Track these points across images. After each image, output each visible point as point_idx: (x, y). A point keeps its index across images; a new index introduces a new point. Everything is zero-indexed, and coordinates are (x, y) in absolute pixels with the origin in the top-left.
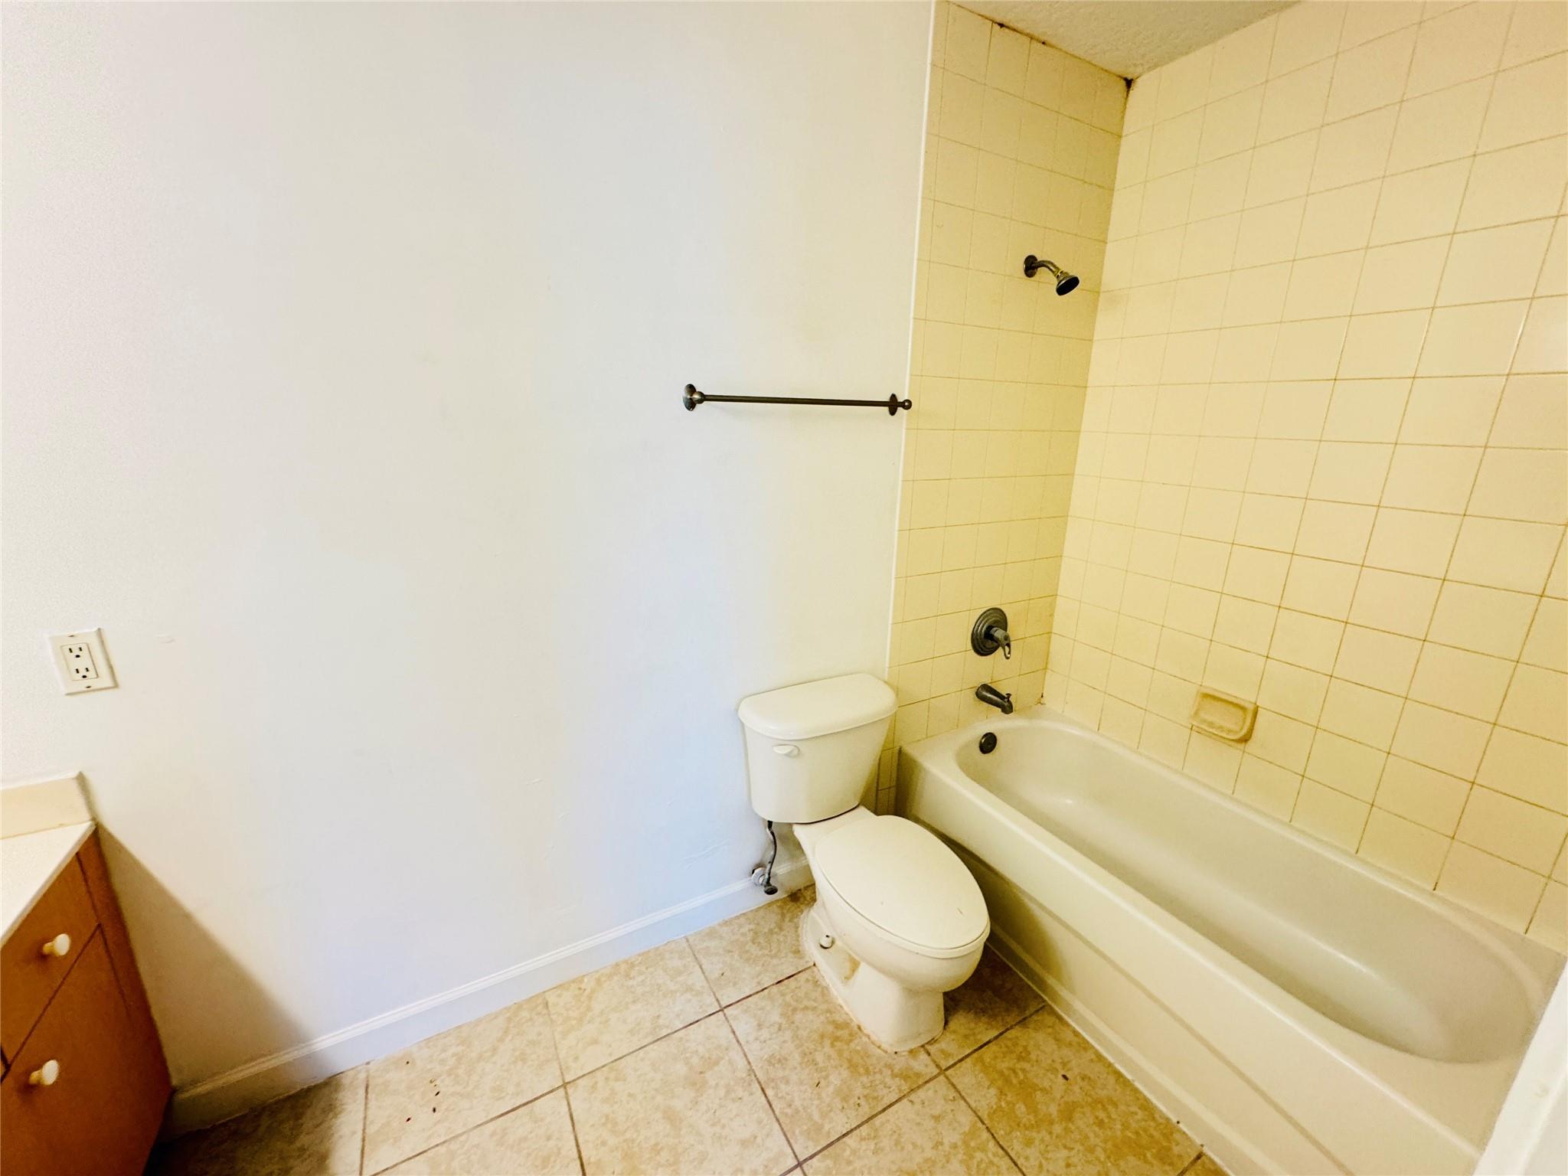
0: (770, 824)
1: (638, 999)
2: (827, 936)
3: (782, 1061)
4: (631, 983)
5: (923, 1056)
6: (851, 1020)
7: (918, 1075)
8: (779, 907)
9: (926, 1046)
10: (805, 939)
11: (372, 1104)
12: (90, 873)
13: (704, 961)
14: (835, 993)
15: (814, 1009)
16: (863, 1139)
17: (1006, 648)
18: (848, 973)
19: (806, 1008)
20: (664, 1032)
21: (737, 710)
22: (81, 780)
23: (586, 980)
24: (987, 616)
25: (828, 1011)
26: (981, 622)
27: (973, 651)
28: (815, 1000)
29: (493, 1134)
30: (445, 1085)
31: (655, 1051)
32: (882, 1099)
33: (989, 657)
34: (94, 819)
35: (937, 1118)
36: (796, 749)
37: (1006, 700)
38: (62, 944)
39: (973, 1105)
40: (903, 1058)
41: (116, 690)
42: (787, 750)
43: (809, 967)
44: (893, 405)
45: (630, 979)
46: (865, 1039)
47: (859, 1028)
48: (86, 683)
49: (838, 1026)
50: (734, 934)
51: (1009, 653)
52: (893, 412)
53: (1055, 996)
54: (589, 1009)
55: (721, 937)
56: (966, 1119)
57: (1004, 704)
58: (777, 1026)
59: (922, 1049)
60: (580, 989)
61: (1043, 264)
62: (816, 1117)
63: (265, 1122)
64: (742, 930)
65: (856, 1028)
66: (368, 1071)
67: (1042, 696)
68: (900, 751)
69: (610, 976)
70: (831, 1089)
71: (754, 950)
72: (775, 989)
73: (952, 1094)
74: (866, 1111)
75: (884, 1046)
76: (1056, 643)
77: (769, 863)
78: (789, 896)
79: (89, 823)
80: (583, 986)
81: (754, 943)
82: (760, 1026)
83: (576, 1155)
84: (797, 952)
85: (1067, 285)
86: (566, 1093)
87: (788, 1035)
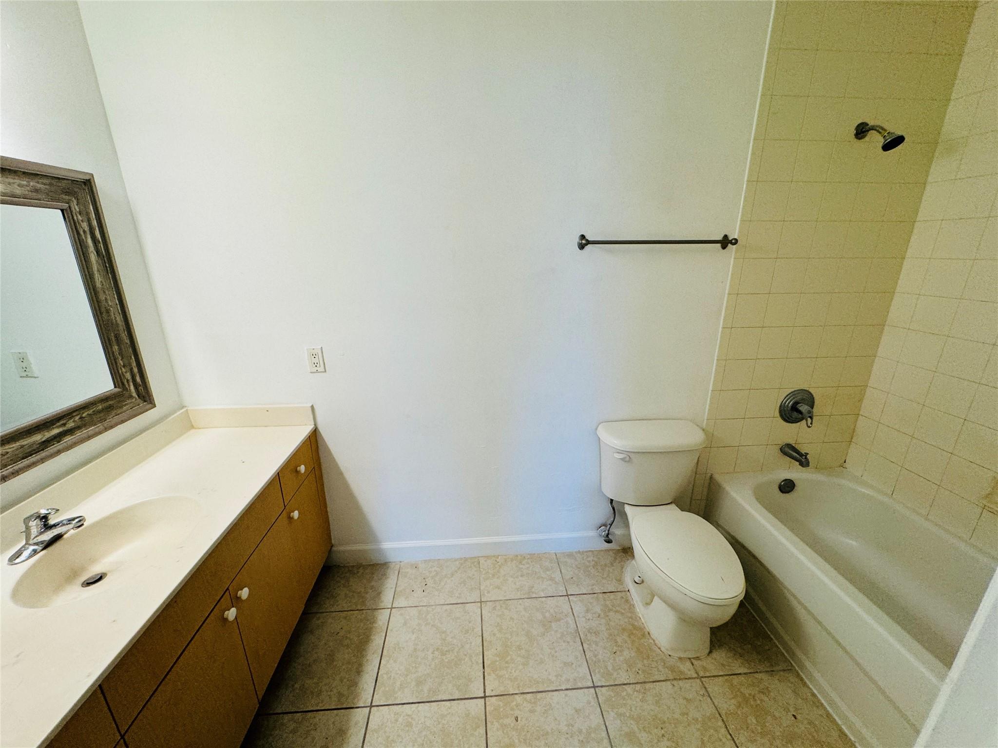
0: (612, 500)
1: (524, 575)
2: (639, 577)
3: (597, 633)
4: (521, 566)
5: (688, 664)
6: (644, 627)
7: (682, 672)
8: (615, 554)
9: (692, 660)
10: (626, 575)
11: (400, 579)
12: (313, 446)
13: (562, 568)
14: (638, 610)
15: (622, 614)
16: (635, 690)
17: (809, 419)
18: (648, 601)
19: (616, 611)
20: (534, 596)
21: (596, 429)
22: (312, 407)
23: (499, 557)
24: (794, 395)
25: (631, 618)
26: (790, 397)
27: (780, 418)
28: (625, 609)
29: (446, 610)
30: (430, 582)
31: (527, 602)
32: (654, 675)
33: (794, 425)
34: (315, 425)
35: (688, 701)
36: (628, 457)
37: (804, 457)
38: (302, 468)
39: (716, 703)
40: (674, 660)
41: (325, 373)
42: (622, 456)
43: (625, 591)
44: (725, 242)
45: (522, 564)
46: (651, 641)
47: (649, 633)
48: (316, 368)
49: (635, 627)
50: (583, 560)
51: (811, 424)
52: (724, 247)
53: (802, 666)
54: (498, 572)
55: (576, 559)
56: (709, 710)
57: (803, 460)
58: (597, 615)
59: (688, 660)
60: (496, 561)
61: (873, 128)
62: (610, 668)
63: (361, 570)
64: (589, 559)
65: (646, 633)
66: (400, 565)
67: (845, 462)
68: (711, 477)
69: (512, 560)
70: (622, 658)
71: (593, 571)
72: (601, 595)
73: (703, 692)
74: (641, 678)
75: (663, 649)
76: (861, 422)
77: (609, 524)
78: (622, 549)
79: (313, 426)
80: (498, 560)
81: (594, 568)
82: (587, 611)
83: (481, 635)
84: (620, 581)
85: (893, 143)
86: (481, 606)
87: (603, 621)
